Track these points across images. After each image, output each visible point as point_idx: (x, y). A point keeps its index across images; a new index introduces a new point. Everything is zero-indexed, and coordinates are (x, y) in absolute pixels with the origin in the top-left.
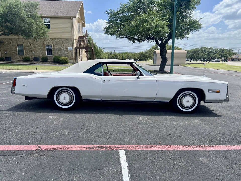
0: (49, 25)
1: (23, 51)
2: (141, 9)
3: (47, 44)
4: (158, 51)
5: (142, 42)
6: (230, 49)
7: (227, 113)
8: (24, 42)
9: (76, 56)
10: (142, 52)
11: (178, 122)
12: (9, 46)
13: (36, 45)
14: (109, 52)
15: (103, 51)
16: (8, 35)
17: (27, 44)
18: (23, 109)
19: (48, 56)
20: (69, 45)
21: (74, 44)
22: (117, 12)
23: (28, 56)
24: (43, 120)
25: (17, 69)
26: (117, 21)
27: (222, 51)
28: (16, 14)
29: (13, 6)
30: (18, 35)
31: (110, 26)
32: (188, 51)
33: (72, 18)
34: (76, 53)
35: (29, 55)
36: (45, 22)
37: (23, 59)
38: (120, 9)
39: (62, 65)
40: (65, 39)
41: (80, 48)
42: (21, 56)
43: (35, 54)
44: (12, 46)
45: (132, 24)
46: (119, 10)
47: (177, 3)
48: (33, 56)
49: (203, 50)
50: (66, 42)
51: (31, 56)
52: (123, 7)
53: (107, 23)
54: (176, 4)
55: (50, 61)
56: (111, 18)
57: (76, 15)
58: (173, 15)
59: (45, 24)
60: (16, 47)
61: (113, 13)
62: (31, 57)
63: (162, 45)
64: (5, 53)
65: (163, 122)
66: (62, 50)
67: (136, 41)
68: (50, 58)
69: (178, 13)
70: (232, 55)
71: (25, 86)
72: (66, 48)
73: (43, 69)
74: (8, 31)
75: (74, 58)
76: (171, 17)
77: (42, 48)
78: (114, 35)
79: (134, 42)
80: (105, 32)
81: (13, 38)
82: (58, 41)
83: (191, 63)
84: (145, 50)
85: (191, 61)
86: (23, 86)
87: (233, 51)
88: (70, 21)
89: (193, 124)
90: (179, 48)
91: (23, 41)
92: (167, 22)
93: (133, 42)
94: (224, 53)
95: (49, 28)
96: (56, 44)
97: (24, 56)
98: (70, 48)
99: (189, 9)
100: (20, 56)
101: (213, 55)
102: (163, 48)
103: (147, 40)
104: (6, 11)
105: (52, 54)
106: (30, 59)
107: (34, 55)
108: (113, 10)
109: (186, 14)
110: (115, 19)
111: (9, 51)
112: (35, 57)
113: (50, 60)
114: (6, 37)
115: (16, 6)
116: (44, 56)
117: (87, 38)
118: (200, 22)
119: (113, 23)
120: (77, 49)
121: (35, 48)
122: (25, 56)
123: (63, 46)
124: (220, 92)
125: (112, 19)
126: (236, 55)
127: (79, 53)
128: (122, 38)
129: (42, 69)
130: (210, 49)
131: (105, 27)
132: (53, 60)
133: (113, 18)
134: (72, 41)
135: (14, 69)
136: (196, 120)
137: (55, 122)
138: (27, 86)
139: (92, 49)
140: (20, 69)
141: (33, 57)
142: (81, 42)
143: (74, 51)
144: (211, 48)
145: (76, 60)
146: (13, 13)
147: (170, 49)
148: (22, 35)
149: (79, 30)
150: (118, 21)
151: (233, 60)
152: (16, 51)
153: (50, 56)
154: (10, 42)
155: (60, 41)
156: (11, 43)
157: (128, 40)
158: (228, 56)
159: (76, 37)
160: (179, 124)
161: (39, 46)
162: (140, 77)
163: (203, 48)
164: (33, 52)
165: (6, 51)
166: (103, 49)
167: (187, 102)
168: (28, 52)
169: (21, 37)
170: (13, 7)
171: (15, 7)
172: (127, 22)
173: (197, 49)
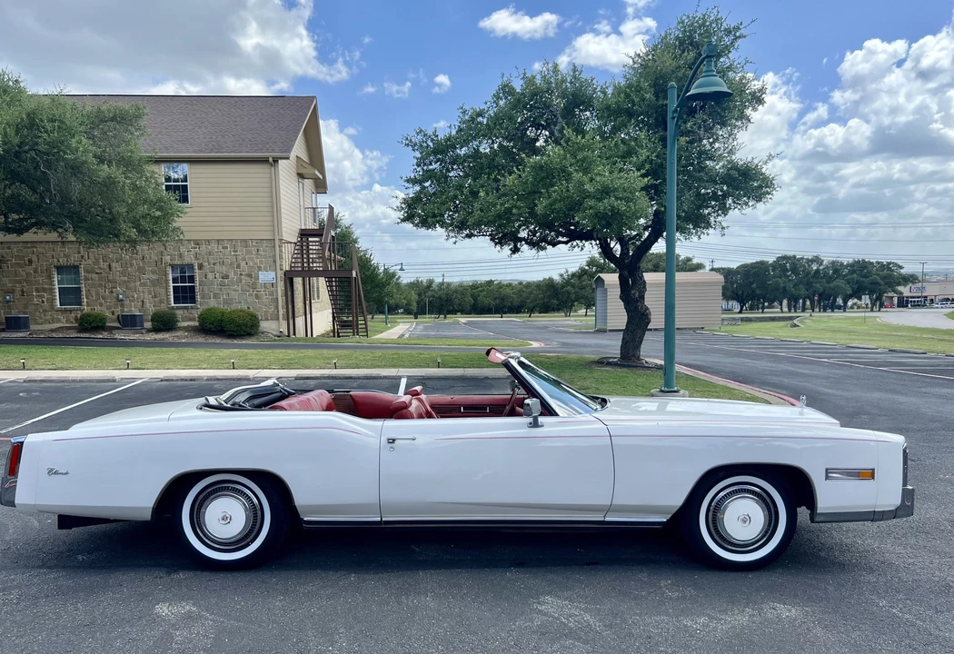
0: (185, 188)
1: (79, 290)
2: (538, 126)
3: (177, 262)
4: (612, 279)
5: (549, 247)
6: (889, 263)
7: (910, 560)
8: (82, 257)
9: (290, 306)
10: (551, 280)
11: (709, 616)
12: (24, 273)
13: (132, 265)
14: (422, 282)
15: (399, 277)
16: (20, 231)
17: (97, 262)
18: (49, 568)
19: (178, 308)
20: (261, 262)
21: (281, 258)
22: (449, 139)
23: (98, 309)
24: (127, 629)
25: (50, 367)
26: (450, 172)
27: (861, 267)
28: (53, 154)
29: (43, 122)
30: (60, 230)
31: (420, 192)
32: (727, 273)
33: (276, 161)
34: (289, 293)
35: (101, 305)
36: (168, 179)
37: (76, 322)
38: (460, 130)
39: (235, 342)
40: (245, 241)
41: (308, 273)
42: (71, 311)
43: (127, 302)
44: (36, 271)
45: (505, 186)
46: (454, 133)
47: (678, 107)
48: (118, 311)
49: (788, 265)
50: (249, 252)
51: (108, 308)
52: (469, 121)
53: (408, 181)
54: (675, 111)
55: (184, 327)
56: (425, 164)
57: (289, 150)
58: (666, 147)
59: (168, 188)
60: (50, 277)
61: (431, 144)
62: (108, 314)
63: (626, 261)
64: (8, 301)
65: (648, 620)
66: (233, 284)
67: (525, 247)
68: (187, 317)
69: (683, 140)
70: (899, 284)
71: (56, 473)
72: (249, 276)
73: (155, 365)
74: (22, 217)
75: (281, 312)
76: (657, 156)
77: (154, 277)
78: (439, 228)
79: (515, 250)
80: (401, 215)
81: (41, 242)
82: (220, 247)
83: (742, 320)
84: (563, 271)
85: (740, 312)
86: (52, 472)
87: (901, 267)
88: (268, 171)
89: (774, 629)
90: (695, 261)
91: (79, 253)
92: (643, 176)
93: (511, 249)
94: (866, 277)
95: (185, 199)
96: (212, 262)
97: (80, 310)
98: (266, 277)
99: (723, 124)
100: (66, 310)
101: (827, 285)
102: (630, 269)
103: (566, 243)
104: (16, 140)
105: (193, 300)
106: (104, 323)
107: (122, 306)
108: (430, 132)
109: (714, 142)
110: (441, 164)
111: (23, 291)
112: (127, 312)
113: (186, 324)
114: (13, 237)
115: (52, 121)
116: (163, 307)
117: (333, 233)
118: (768, 170)
119: (432, 182)
120: (295, 279)
121: (126, 279)
122: (86, 309)
123: (238, 266)
124: (873, 478)
125: (431, 167)
126: (913, 283)
127: (302, 292)
128: (469, 236)
129: (149, 366)
130: (812, 261)
131: (402, 195)
132: (197, 324)
133: (431, 164)
134: (274, 247)
135: (37, 367)
136: (784, 604)
137: (179, 635)
138: (67, 473)
139: (354, 275)
140: (60, 366)
141: (116, 314)
142: (308, 250)
143: (281, 286)
144: (817, 260)
145: (291, 322)
146: (42, 147)
147: (656, 269)
148: (74, 231)
149: (302, 204)
150: (451, 174)
151: (903, 303)
152: (51, 291)
153: (186, 308)
154: (26, 259)
155: (227, 248)
156: (30, 262)
157: (493, 244)
158: (882, 287)
159: (290, 232)
160: (715, 629)
161: (141, 270)
162: (541, 419)
163: (785, 258)
164: (118, 295)
165: (11, 292)
166: (400, 273)
167: (740, 523)
168: (97, 294)
169: (71, 238)
170: (43, 128)
171: (49, 126)
172: (489, 178)
173: (762, 263)
